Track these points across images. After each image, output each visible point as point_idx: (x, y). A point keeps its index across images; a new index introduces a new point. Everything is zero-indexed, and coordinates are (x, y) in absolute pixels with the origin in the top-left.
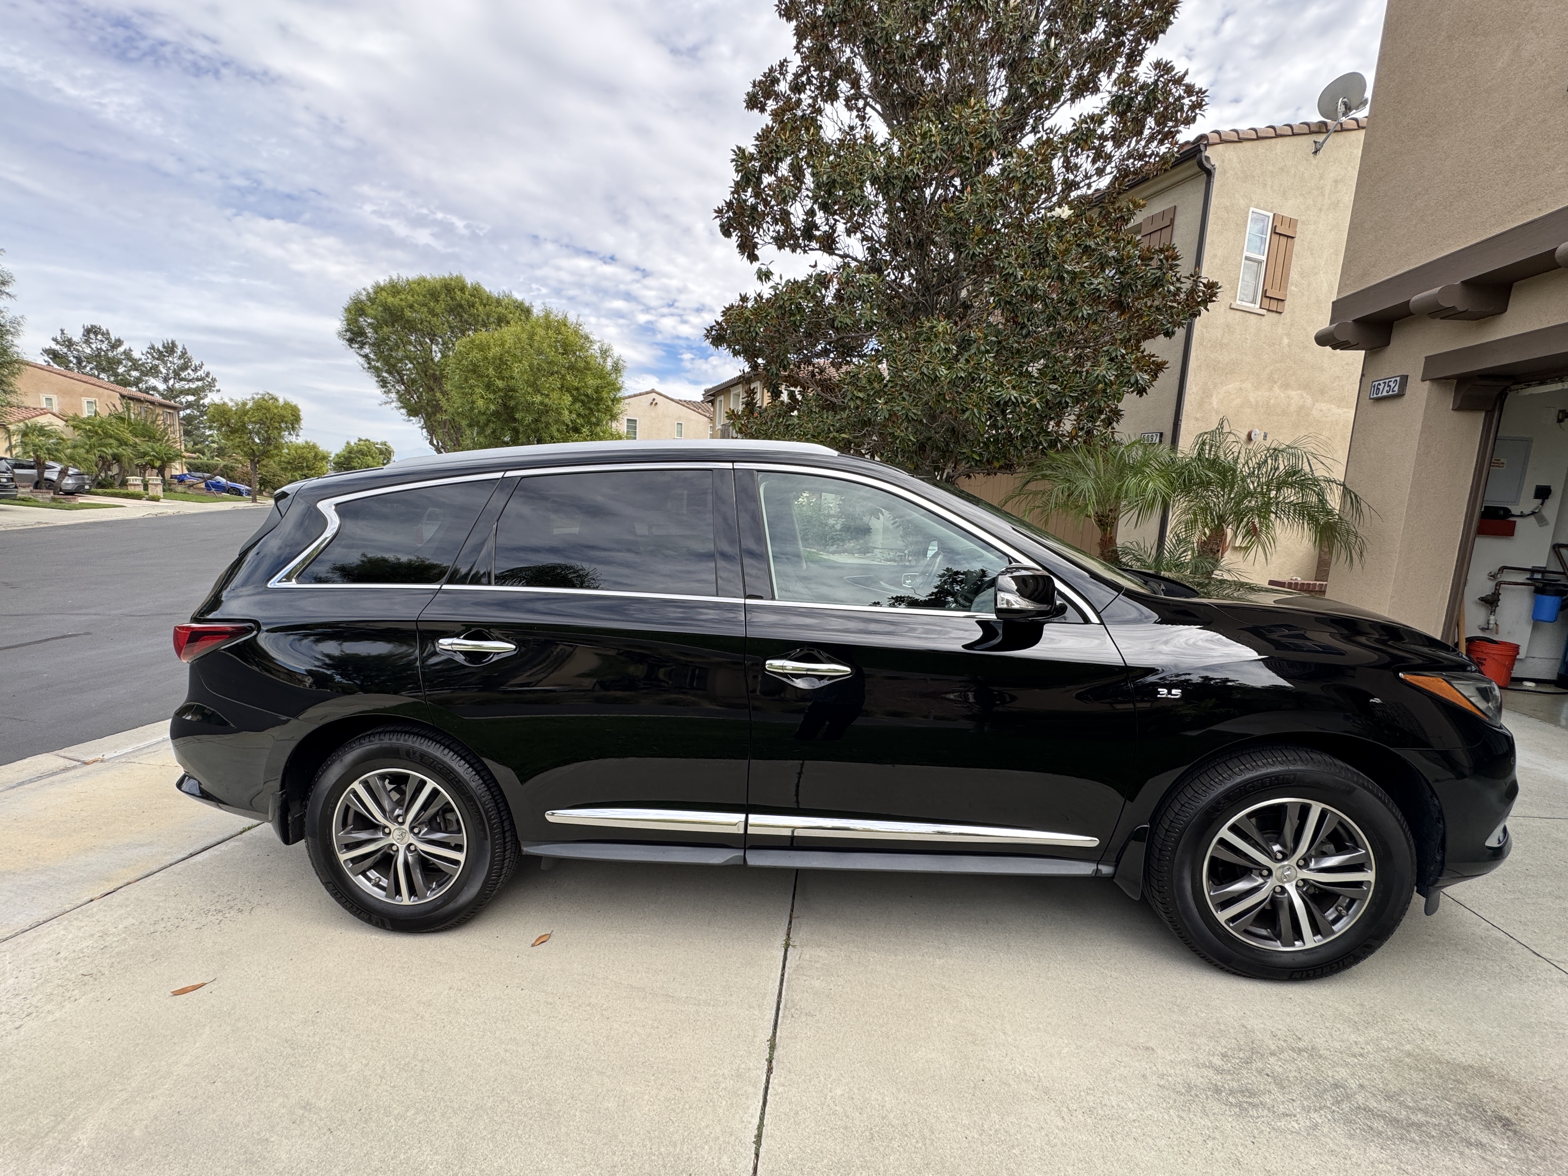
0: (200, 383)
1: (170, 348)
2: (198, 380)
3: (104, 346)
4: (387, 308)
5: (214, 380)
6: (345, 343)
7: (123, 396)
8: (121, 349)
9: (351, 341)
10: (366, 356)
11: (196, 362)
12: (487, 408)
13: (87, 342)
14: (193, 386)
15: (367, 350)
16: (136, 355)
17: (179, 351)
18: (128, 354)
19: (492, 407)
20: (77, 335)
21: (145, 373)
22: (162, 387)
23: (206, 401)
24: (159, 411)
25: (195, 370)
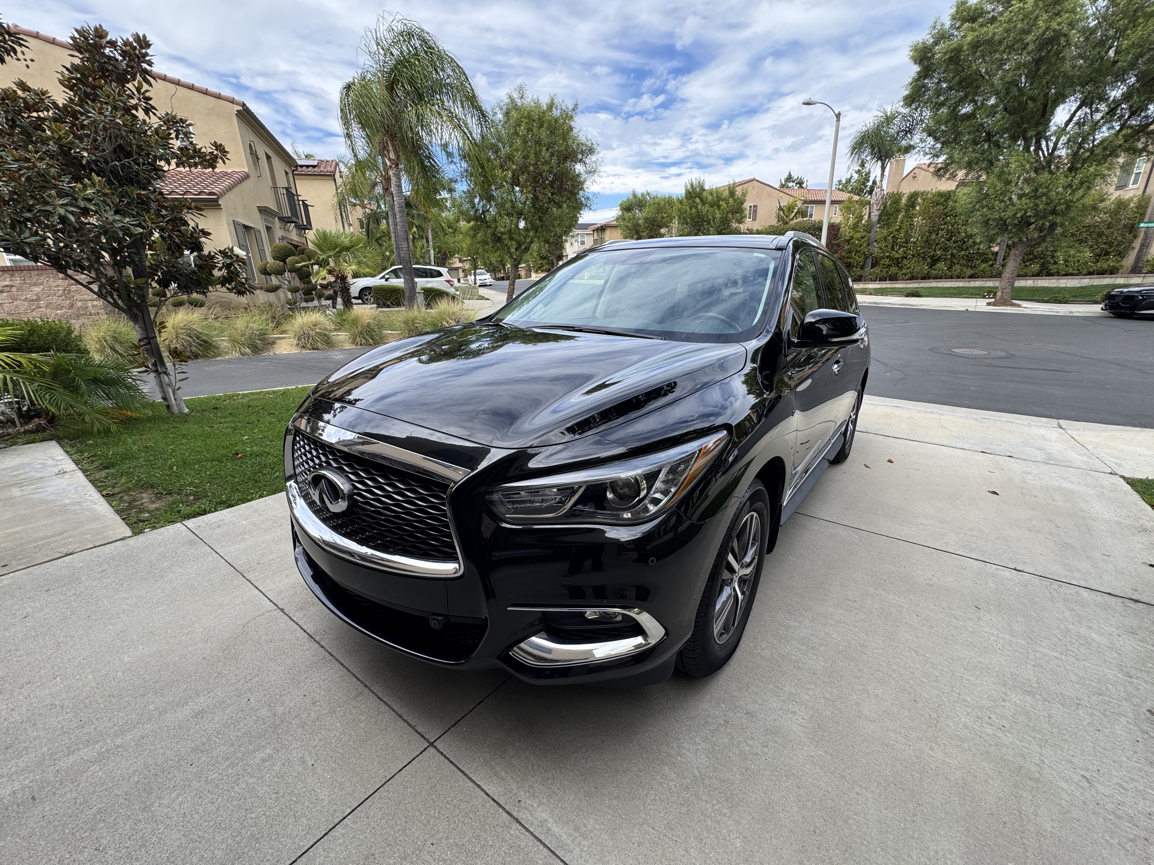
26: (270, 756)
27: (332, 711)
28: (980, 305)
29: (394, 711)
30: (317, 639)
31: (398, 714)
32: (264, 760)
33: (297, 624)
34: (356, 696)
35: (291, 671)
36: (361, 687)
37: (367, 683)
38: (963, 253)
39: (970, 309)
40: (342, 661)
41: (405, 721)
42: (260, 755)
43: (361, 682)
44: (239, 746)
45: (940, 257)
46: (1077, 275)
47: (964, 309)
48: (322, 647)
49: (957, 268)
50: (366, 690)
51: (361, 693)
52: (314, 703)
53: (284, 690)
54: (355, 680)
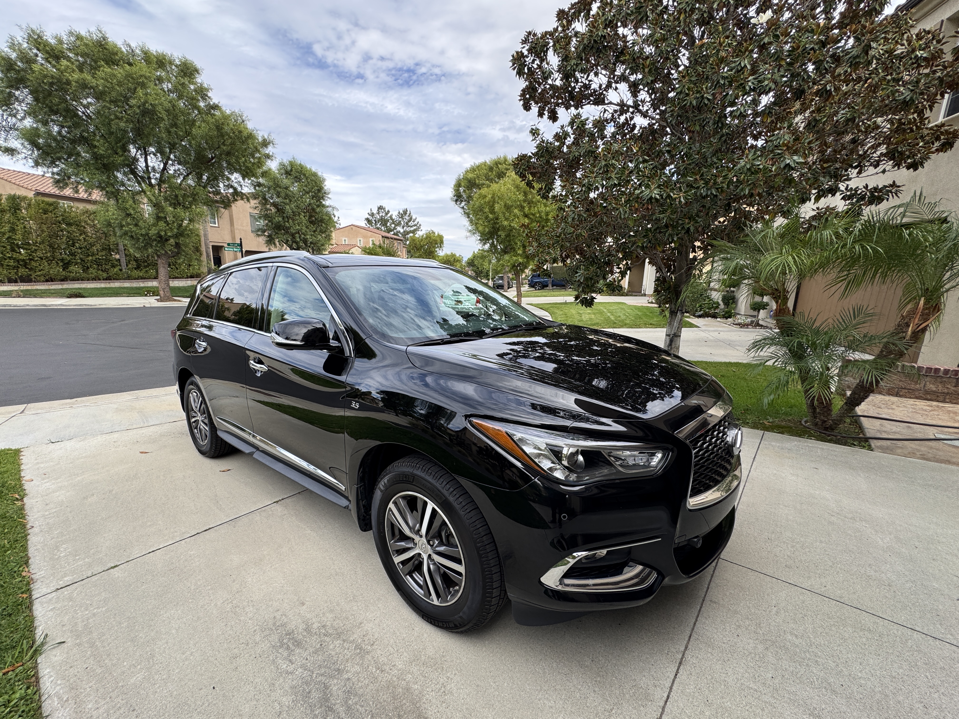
0: (415, 227)
1: (405, 212)
2: (414, 226)
3: (384, 214)
4: (469, 181)
5: (420, 225)
6: (454, 203)
7: (383, 237)
8: (389, 215)
9: (456, 201)
10: (463, 208)
11: (414, 218)
12: (484, 231)
13: (378, 213)
14: (412, 229)
15: (463, 204)
16: (394, 217)
17: (408, 213)
18: (391, 217)
19: (487, 230)
20: (375, 211)
21: (396, 225)
22: (402, 231)
23: (417, 236)
24: (395, 242)
25: (414, 221)
26: (791, 634)
27: (736, 612)
28: (151, 301)
29: (711, 580)
30: (680, 656)
31: (712, 577)
32: (796, 636)
33: (671, 688)
34: (715, 602)
35: (726, 659)
36: (707, 603)
37: (701, 600)
38: (90, 258)
39: (147, 306)
40: (692, 624)
41: (714, 571)
42: (797, 641)
43: (702, 605)
44: (804, 659)
45: (69, 261)
46: (180, 278)
47: (142, 306)
48: (686, 648)
49: (92, 271)
50: (707, 598)
51: (711, 601)
52: (739, 626)
53: (745, 654)
54: (703, 609)
